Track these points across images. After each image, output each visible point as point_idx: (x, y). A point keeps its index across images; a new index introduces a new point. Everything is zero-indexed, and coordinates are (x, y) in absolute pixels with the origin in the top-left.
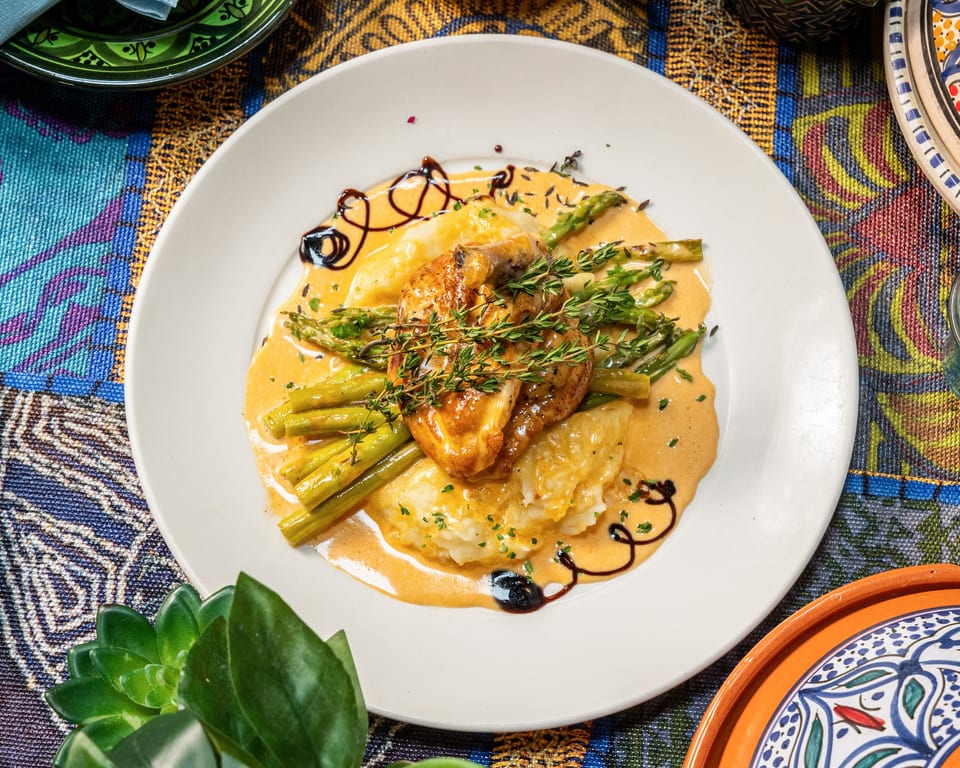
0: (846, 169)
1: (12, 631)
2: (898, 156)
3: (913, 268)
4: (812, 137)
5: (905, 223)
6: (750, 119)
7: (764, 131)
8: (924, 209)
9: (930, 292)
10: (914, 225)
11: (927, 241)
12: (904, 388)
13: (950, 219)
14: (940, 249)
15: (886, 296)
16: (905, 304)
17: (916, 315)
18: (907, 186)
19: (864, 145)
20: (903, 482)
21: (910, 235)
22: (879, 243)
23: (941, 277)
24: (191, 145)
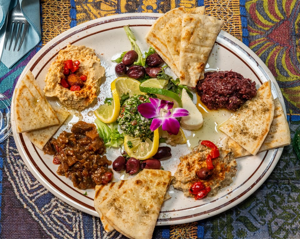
0: (264, 17)
1: (17, 191)
2: (280, 11)
3: (288, 47)
4: (252, 8)
5: (284, 33)
6: (232, 4)
7: (237, 7)
8: (290, 28)
9: (294, 54)
10: (287, 33)
11: (292, 38)
12: (288, 86)
13: (298, 30)
14: (296, 40)
15: (280, 57)
16: (286, 59)
17: (290, 62)
18: (283, 21)
19: (269, 9)
20: (290, 116)
21: (286, 37)
22: (276, 40)
23: (297, 49)
24: (55, 30)
